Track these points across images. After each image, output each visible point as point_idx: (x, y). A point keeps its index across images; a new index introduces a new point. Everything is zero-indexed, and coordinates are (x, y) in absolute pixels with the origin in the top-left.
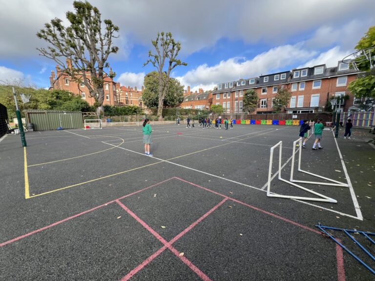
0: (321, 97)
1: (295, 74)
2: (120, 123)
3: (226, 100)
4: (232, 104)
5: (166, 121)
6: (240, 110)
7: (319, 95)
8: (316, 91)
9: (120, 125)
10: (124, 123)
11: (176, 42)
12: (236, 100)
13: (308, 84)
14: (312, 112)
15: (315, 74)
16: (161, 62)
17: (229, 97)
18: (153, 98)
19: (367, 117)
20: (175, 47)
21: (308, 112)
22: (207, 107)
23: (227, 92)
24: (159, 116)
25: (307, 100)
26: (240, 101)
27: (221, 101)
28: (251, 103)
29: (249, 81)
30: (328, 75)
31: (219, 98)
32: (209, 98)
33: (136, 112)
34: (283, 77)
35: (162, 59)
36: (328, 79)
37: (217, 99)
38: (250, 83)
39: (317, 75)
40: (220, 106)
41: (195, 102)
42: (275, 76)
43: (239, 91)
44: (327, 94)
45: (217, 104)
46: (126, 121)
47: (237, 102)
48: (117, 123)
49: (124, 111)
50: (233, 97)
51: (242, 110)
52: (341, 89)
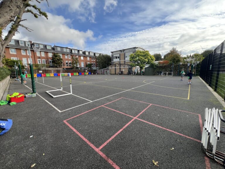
1: (73, 51)
3: (26, 57)
7: (83, 62)
12: (39, 58)
13: (79, 57)
15: (80, 53)
23: (26, 50)
31: (15, 53)
36: (85, 57)
38: (47, 48)
42: (64, 48)
44: (85, 63)
47: (40, 59)
50: (34, 55)
52: (89, 61)
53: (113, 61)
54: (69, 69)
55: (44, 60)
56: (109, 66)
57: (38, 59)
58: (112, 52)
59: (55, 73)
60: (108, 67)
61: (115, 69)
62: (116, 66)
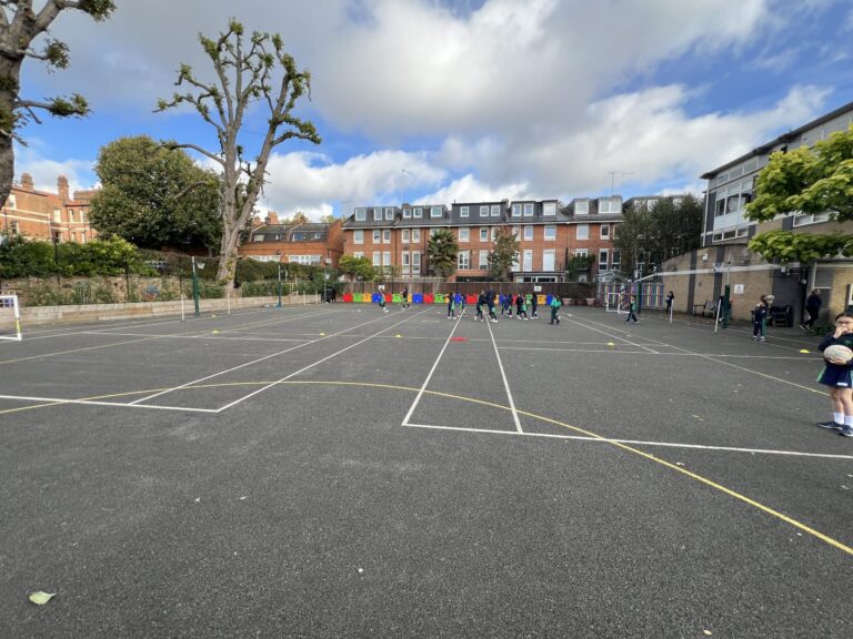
0: (557, 255)
1: (514, 209)
2: (83, 308)
3: (381, 248)
4: (396, 258)
5: (246, 299)
6: (414, 272)
7: (553, 251)
8: (550, 245)
9: (82, 318)
10: (101, 307)
11: (299, 70)
12: (406, 248)
13: (537, 229)
14: (553, 280)
15: (545, 214)
16: (230, 110)
17: (386, 242)
18: (142, 221)
19: (654, 291)
20: (291, 82)
21: (548, 280)
22: (329, 261)
23: (382, 230)
24: (224, 283)
25: (538, 260)
26: (414, 252)
27: (368, 246)
28: (448, 258)
29: (429, 210)
30: (562, 219)
31: (361, 242)
32: (331, 237)
33: (125, 265)
34: (496, 212)
35: (235, 105)
36: (565, 225)
37: (356, 242)
38: (432, 215)
39: (548, 217)
40: (367, 260)
41: (287, 246)
42: (482, 207)
43: (411, 229)
44: (564, 251)
45: (358, 255)
46: (107, 298)
47: (407, 252)
48: (73, 308)
49: (72, 259)
50: (396, 241)
51: (419, 272)
52: (582, 244)
53: (710, 228)
54: (482, 279)
55: (418, 252)
56: (665, 265)
57: (405, 253)
58: (711, 176)
59: (417, 293)
60: (658, 271)
61: (693, 277)
62: (699, 263)
